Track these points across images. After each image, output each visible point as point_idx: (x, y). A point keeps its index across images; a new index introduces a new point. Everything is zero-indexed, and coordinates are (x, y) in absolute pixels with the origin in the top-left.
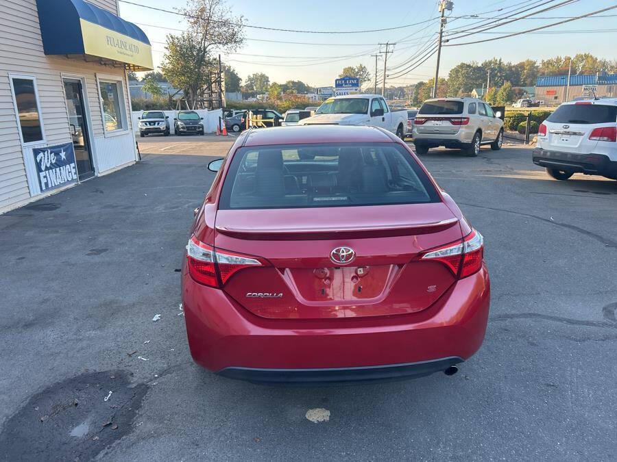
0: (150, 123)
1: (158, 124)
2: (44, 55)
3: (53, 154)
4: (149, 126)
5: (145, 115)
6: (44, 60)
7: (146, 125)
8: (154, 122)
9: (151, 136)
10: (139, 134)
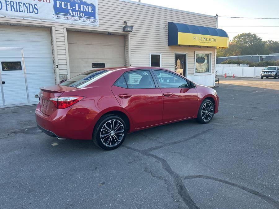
0: (266, 72)
1: (271, 73)
2: (168, 46)
3: (163, 80)
4: (265, 74)
5: (266, 69)
6: (168, 48)
7: (264, 73)
8: (269, 72)
9: (269, 79)
10: (260, 77)
